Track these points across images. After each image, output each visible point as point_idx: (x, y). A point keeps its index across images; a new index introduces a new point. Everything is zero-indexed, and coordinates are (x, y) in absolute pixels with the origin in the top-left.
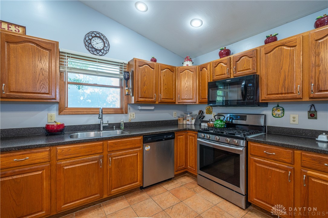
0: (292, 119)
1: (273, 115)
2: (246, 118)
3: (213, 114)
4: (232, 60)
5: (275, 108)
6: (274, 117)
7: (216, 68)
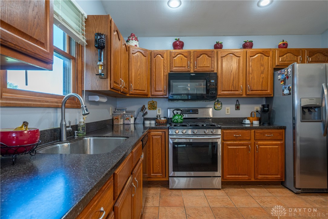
0: (226, 111)
1: (214, 108)
2: (198, 112)
3: (157, 110)
4: (192, 54)
5: (216, 102)
6: (216, 110)
7: (175, 58)
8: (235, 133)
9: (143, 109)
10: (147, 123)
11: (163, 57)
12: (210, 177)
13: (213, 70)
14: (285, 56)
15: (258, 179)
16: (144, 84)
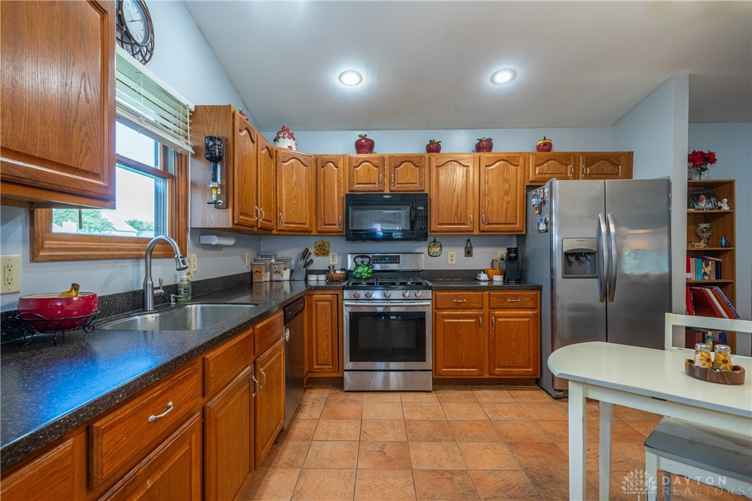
0: (449, 258)
1: (429, 253)
2: (399, 260)
3: (331, 256)
4: (387, 162)
5: (432, 244)
6: (431, 256)
7: (357, 169)
8: (456, 297)
9: (306, 254)
10: (312, 278)
11: (337, 167)
12: (414, 370)
13: (422, 188)
14: (545, 165)
15: (494, 374)
16: (304, 213)
